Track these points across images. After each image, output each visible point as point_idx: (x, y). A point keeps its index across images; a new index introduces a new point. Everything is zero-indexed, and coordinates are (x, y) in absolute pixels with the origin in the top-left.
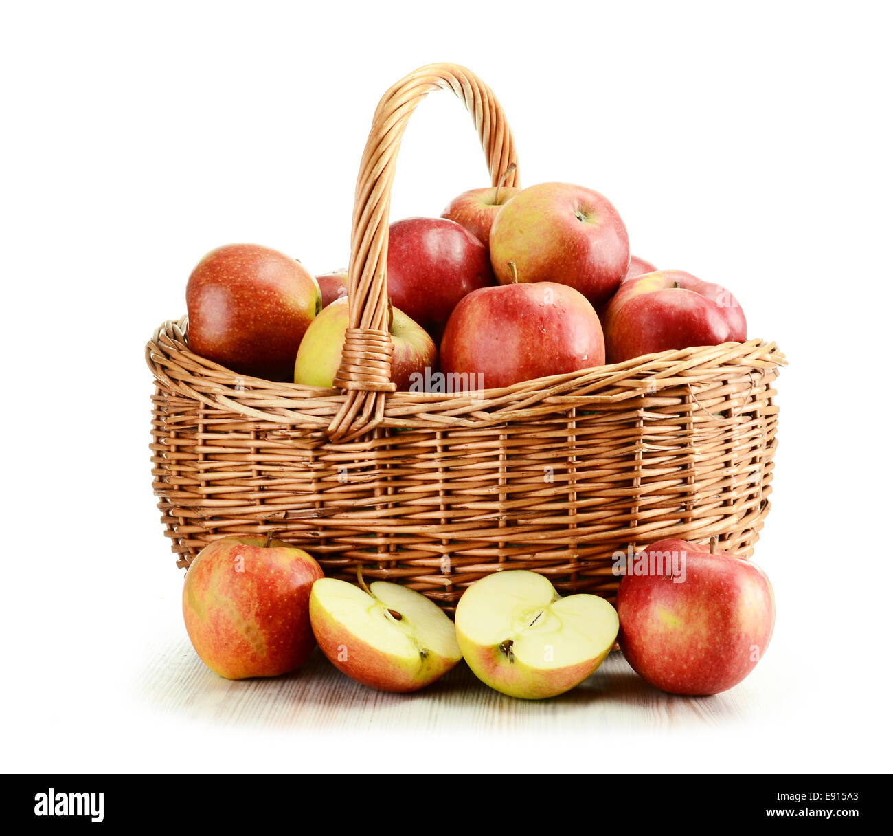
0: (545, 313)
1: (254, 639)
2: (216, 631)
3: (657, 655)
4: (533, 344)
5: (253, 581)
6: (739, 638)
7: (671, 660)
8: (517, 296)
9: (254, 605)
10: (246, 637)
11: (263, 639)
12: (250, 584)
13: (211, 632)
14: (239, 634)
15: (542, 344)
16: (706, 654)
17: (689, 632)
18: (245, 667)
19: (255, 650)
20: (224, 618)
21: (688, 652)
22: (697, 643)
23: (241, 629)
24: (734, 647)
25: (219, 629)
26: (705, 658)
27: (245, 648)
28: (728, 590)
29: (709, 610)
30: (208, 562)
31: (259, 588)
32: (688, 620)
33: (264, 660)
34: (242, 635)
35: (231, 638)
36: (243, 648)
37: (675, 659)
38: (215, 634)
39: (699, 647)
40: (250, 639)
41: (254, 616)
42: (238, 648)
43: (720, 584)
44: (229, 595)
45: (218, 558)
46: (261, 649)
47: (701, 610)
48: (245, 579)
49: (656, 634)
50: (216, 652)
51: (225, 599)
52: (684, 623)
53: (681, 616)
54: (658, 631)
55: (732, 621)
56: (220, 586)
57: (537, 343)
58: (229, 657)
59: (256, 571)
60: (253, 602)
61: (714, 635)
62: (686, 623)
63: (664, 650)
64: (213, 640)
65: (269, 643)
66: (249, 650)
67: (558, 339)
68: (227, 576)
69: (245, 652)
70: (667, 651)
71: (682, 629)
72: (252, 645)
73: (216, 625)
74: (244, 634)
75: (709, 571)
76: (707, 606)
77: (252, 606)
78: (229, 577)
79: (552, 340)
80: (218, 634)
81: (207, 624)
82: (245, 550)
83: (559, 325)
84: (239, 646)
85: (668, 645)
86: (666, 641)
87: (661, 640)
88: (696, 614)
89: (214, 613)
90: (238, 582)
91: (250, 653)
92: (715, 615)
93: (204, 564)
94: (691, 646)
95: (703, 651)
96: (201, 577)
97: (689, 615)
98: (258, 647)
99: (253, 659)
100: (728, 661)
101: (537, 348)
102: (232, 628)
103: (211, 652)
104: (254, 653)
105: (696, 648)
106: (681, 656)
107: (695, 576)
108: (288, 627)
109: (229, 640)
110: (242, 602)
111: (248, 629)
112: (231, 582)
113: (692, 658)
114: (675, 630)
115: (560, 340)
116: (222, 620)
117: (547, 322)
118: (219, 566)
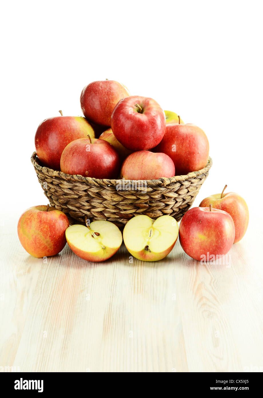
0: (185, 136)
1: (49, 245)
2: (35, 243)
3: (199, 250)
4: (179, 147)
5: (47, 225)
6: (226, 240)
7: (204, 251)
8: (176, 129)
9: (49, 233)
10: (46, 244)
11: (52, 244)
12: (46, 226)
13: (33, 243)
14: (44, 243)
15: (182, 147)
16: (216, 247)
17: (209, 240)
18: (45, 254)
19: (49, 248)
20: (38, 238)
21: (209, 247)
22: (212, 244)
23: (44, 242)
24: (225, 243)
25: (36, 242)
26: (216, 248)
27: (46, 248)
28: (221, 224)
29: (215, 232)
30: (29, 219)
31: (50, 227)
32: (209, 236)
33: (52, 251)
34: (45, 244)
35: (41, 245)
36: (45, 248)
37: (205, 250)
38: (34, 244)
39: (213, 245)
40: (48, 245)
41: (49, 237)
42: (43, 248)
43: (218, 222)
44: (39, 230)
45: (33, 218)
46: (51, 248)
47: (213, 232)
48: (45, 224)
49: (197, 243)
50: (35, 250)
51: (37, 232)
52: (207, 237)
53: (206, 235)
54: (198, 242)
55: (223, 235)
56: (36, 227)
57: (181, 147)
58: (40, 252)
59: (48, 221)
60: (48, 232)
61: (218, 240)
62: (208, 238)
63: (201, 248)
64: (34, 246)
65: (54, 246)
66: (47, 249)
67: (188, 146)
68: (38, 224)
69: (46, 249)
70: (202, 248)
71: (207, 240)
72: (48, 247)
73: (35, 241)
74: (45, 243)
75: (213, 218)
76: (214, 231)
77: (48, 234)
78: (39, 224)
79: (186, 146)
80: (36, 244)
81: (32, 241)
82: (42, 214)
83: (190, 141)
84: (44, 248)
85: (202, 246)
86: (201, 245)
87: (200, 245)
88: (211, 234)
89: (34, 237)
90: (42, 225)
91: (48, 249)
92: (217, 233)
93: (27, 219)
94: (210, 245)
95: (215, 246)
96: (27, 224)
97: (209, 235)
98: (50, 247)
99: (48, 251)
100: (223, 249)
101: (181, 149)
102: (41, 242)
103: (33, 250)
104: (49, 249)
105: (212, 246)
106: (207, 249)
107: (209, 221)
108: (60, 239)
109: (40, 246)
110: (44, 233)
111: (47, 242)
112: (40, 226)
113: (211, 249)
114: (204, 240)
115: (189, 146)
116: (37, 239)
117: (185, 139)
118: (34, 220)
